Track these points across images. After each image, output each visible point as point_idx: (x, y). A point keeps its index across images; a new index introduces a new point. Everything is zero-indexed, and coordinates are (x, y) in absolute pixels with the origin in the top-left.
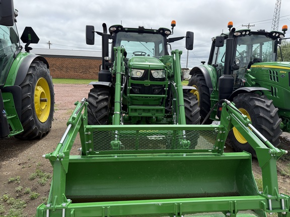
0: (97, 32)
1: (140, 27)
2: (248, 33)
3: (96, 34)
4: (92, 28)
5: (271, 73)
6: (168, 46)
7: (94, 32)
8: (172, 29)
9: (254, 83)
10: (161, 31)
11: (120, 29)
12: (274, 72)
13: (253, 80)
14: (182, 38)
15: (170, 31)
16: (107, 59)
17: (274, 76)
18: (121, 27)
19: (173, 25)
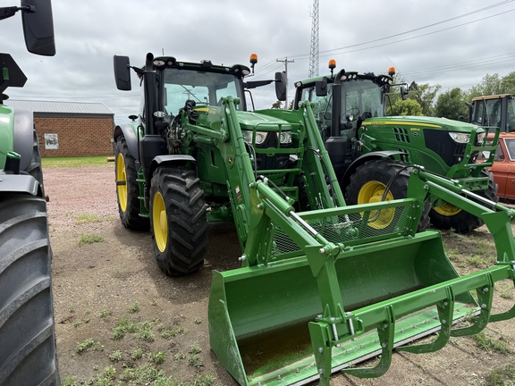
0: (134, 68)
1: (205, 62)
2: (354, 77)
3: (132, 70)
4: (126, 60)
5: (396, 131)
6: (247, 94)
7: (129, 68)
8: (253, 67)
9: (375, 146)
10: (237, 70)
11: (170, 63)
12: (401, 130)
13: (373, 142)
14: (269, 82)
15: (249, 70)
16: (160, 116)
17: (402, 136)
18: (173, 60)
19: (254, 61)
